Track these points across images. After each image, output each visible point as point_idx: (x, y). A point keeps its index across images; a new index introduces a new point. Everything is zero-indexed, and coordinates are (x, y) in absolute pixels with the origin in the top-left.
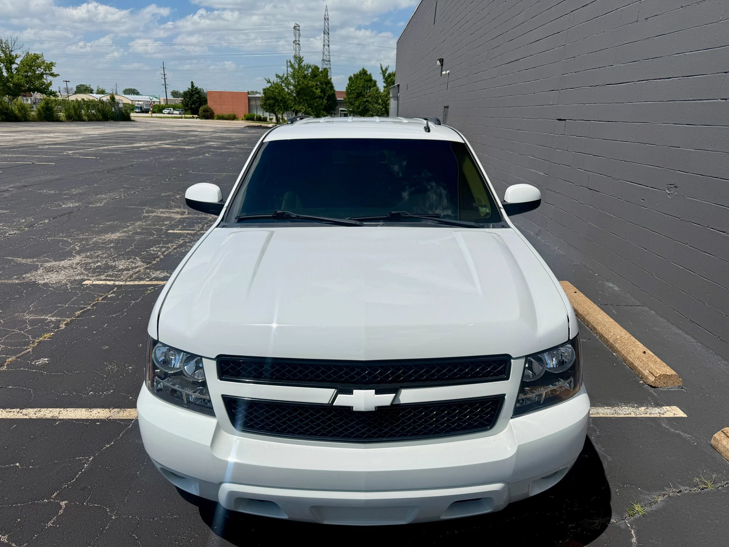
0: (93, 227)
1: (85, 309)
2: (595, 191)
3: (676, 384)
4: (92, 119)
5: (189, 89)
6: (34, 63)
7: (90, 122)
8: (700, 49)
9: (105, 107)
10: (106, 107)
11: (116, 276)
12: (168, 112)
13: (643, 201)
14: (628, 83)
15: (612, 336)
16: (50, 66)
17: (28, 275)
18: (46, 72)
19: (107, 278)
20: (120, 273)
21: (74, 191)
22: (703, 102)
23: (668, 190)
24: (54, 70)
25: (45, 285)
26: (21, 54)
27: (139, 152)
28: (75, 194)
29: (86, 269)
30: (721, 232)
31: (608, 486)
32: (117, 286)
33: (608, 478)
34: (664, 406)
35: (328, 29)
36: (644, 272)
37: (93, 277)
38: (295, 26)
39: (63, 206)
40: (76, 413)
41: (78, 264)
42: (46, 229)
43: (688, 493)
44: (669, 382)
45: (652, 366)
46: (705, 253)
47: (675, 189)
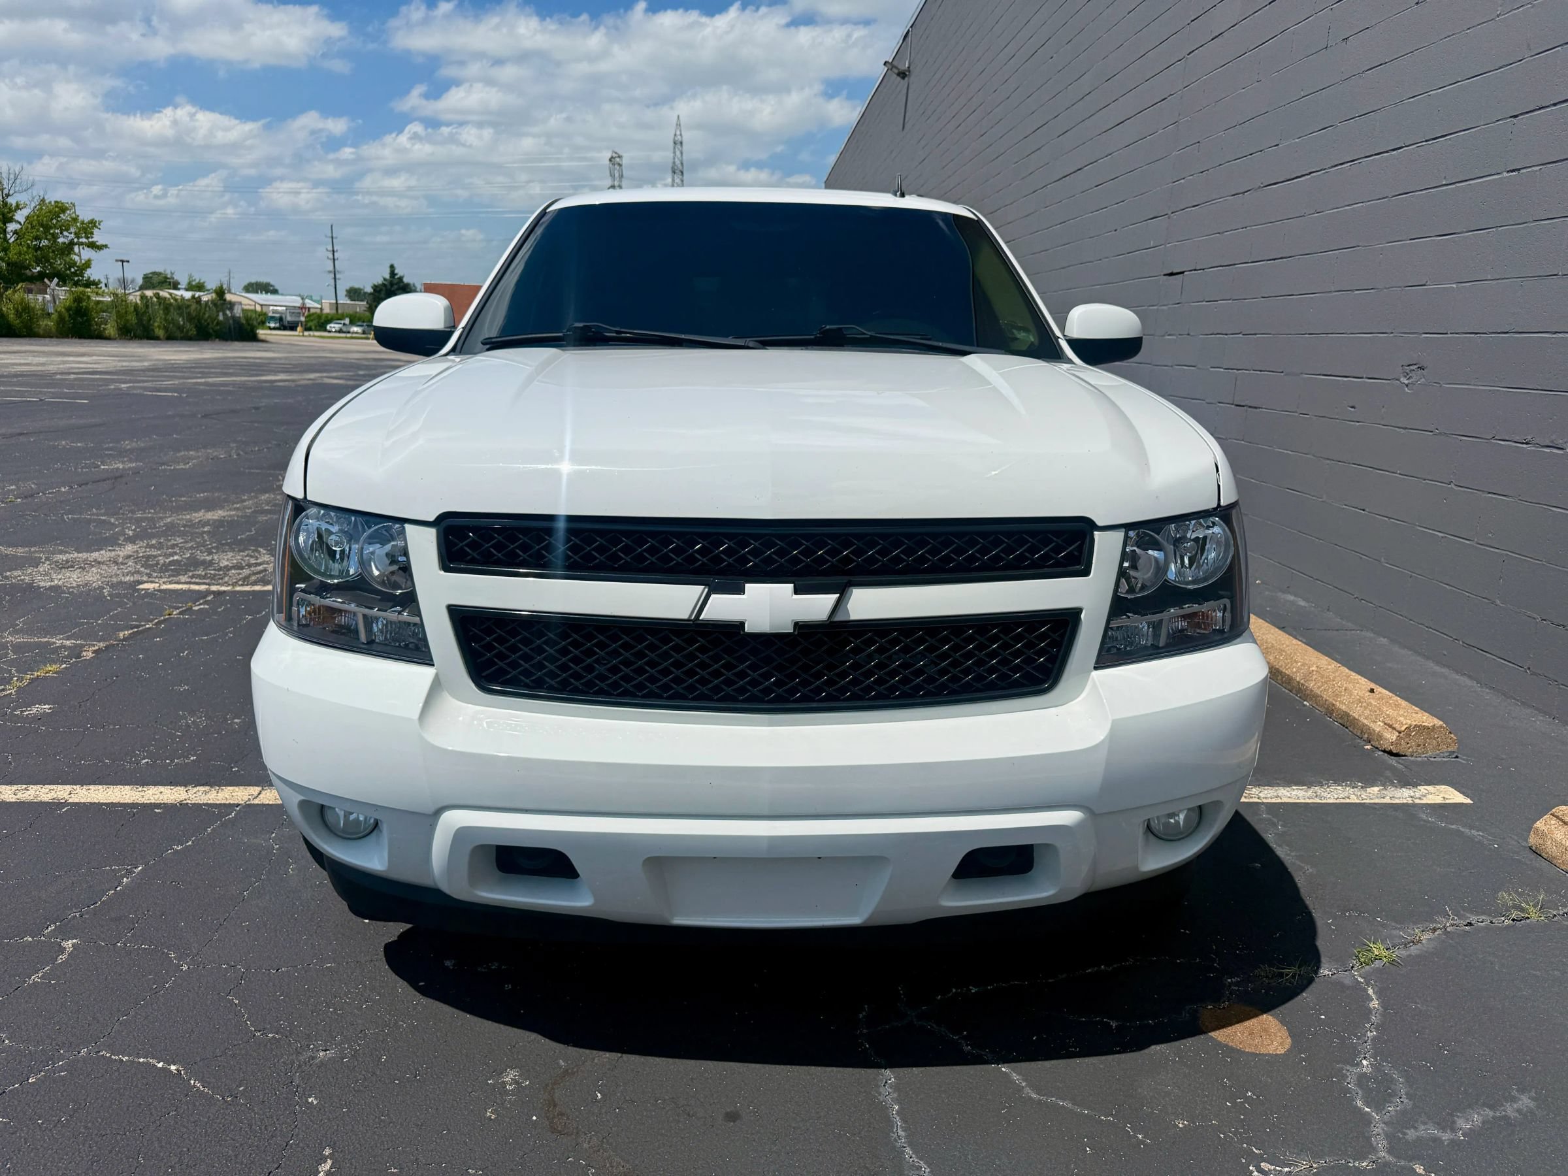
0: (166, 501)
1: (141, 629)
2: (1250, 407)
3: (1444, 748)
4: (173, 336)
5: (385, 279)
6: (54, 221)
7: (170, 342)
8: (1460, 80)
9: (203, 311)
10: (205, 311)
11: (213, 577)
12: (338, 329)
13: (1352, 409)
14: (1312, 175)
15: (1299, 669)
16: (88, 228)
17: (16, 573)
18: (80, 240)
19: (194, 580)
20: (221, 573)
21: (127, 444)
22: (1469, 185)
23: (1406, 377)
24: (98, 237)
25: (56, 588)
26: (28, 203)
27: (272, 387)
28: (129, 450)
29: (145, 566)
30: (1523, 443)
31: (1309, 914)
32: (213, 592)
33: (1309, 901)
34: (1420, 785)
35: (682, 164)
36: (1361, 558)
37: (161, 577)
38: (612, 157)
39: (102, 467)
40: (110, 793)
41: (129, 557)
42: (61, 502)
43: (1486, 928)
44: (1429, 744)
45: (1390, 712)
46: (1490, 495)
47: (1420, 371)
